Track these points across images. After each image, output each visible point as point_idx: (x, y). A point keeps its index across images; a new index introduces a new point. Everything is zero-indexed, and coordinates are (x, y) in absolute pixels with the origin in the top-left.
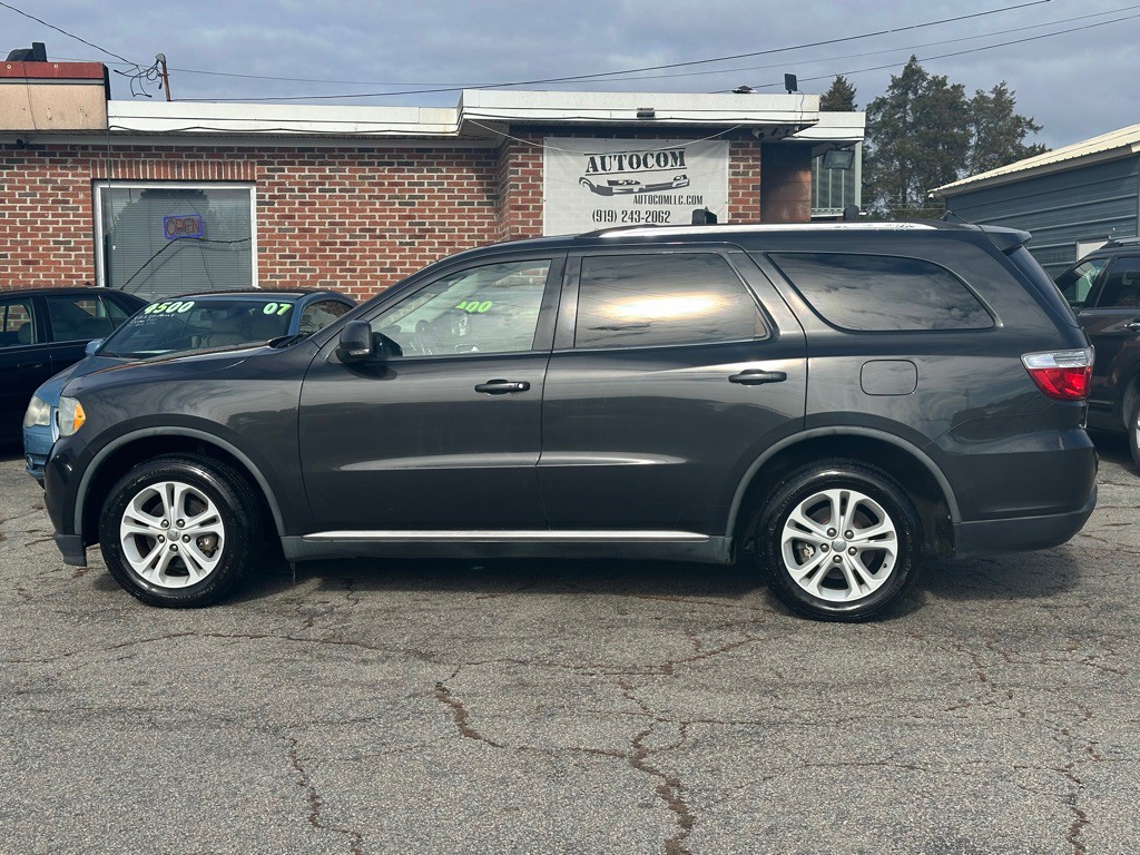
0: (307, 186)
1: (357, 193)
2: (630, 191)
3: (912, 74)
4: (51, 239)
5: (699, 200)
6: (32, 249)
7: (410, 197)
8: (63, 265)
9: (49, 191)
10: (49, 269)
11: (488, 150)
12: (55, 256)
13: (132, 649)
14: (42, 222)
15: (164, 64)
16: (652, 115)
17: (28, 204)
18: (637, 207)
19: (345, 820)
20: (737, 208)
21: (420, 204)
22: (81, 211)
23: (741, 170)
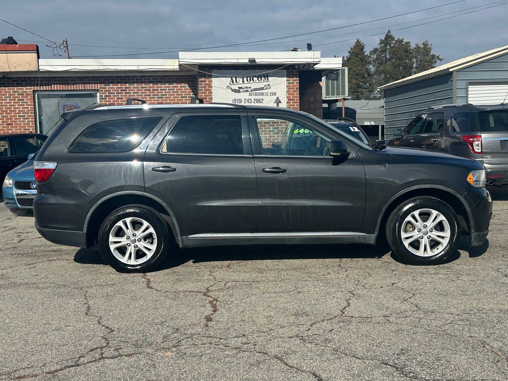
0: (120, 92)
1: (140, 94)
2: (247, 91)
3: (389, 37)
4: (18, 115)
5: (275, 94)
6: (10, 119)
7: (161, 95)
8: (22, 125)
9: (16, 96)
10: (17, 127)
11: (192, 76)
12: (19, 122)
13: (35, 265)
14: (14, 108)
15: (66, 42)
16: (254, 61)
17: (8, 101)
18: (250, 97)
19: (98, 313)
20: (290, 97)
21: (165, 98)
22: (29, 103)
23: (291, 81)
